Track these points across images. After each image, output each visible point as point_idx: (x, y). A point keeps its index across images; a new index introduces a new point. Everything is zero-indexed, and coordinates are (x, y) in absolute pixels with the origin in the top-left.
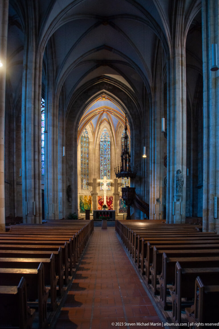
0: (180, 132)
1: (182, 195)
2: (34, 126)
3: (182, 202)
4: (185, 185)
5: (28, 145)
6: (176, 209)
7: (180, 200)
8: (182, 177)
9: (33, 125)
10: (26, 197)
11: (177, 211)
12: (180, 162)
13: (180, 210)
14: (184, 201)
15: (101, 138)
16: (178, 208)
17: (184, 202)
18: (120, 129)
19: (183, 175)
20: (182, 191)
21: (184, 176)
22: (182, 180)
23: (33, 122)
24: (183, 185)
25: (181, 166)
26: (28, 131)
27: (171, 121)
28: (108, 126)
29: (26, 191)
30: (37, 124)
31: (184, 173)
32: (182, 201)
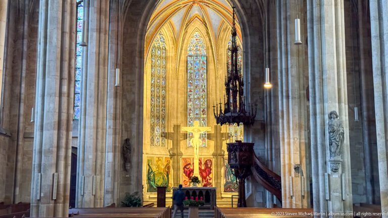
0: (332, 43)
1: (342, 160)
2: (63, 33)
3: (344, 174)
4: (347, 141)
5: (49, 67)
6: (332, 187)
7: (340, 171)
8: (340, 125)
9: (60, 32)
10: (40, 165)
11: (334, 192)
12: (335, 98)
13: (340, 190)
14: (347, 173)
15: (188, 49)
16: (335, 185)
17: (348, 176)
18: (224, 33)
19: (342, 122)
20: (341, 153)
21: (344, 122)
22: (341, 131)
23: (60, 26)
24: (342, 141)
25: (337, 104)
26: (51, 42)
27: (315, 23)
28: (202, 27)
29: (40, 152)
30: (67, 29)
31: (345, 118)
32: (342, 172)
